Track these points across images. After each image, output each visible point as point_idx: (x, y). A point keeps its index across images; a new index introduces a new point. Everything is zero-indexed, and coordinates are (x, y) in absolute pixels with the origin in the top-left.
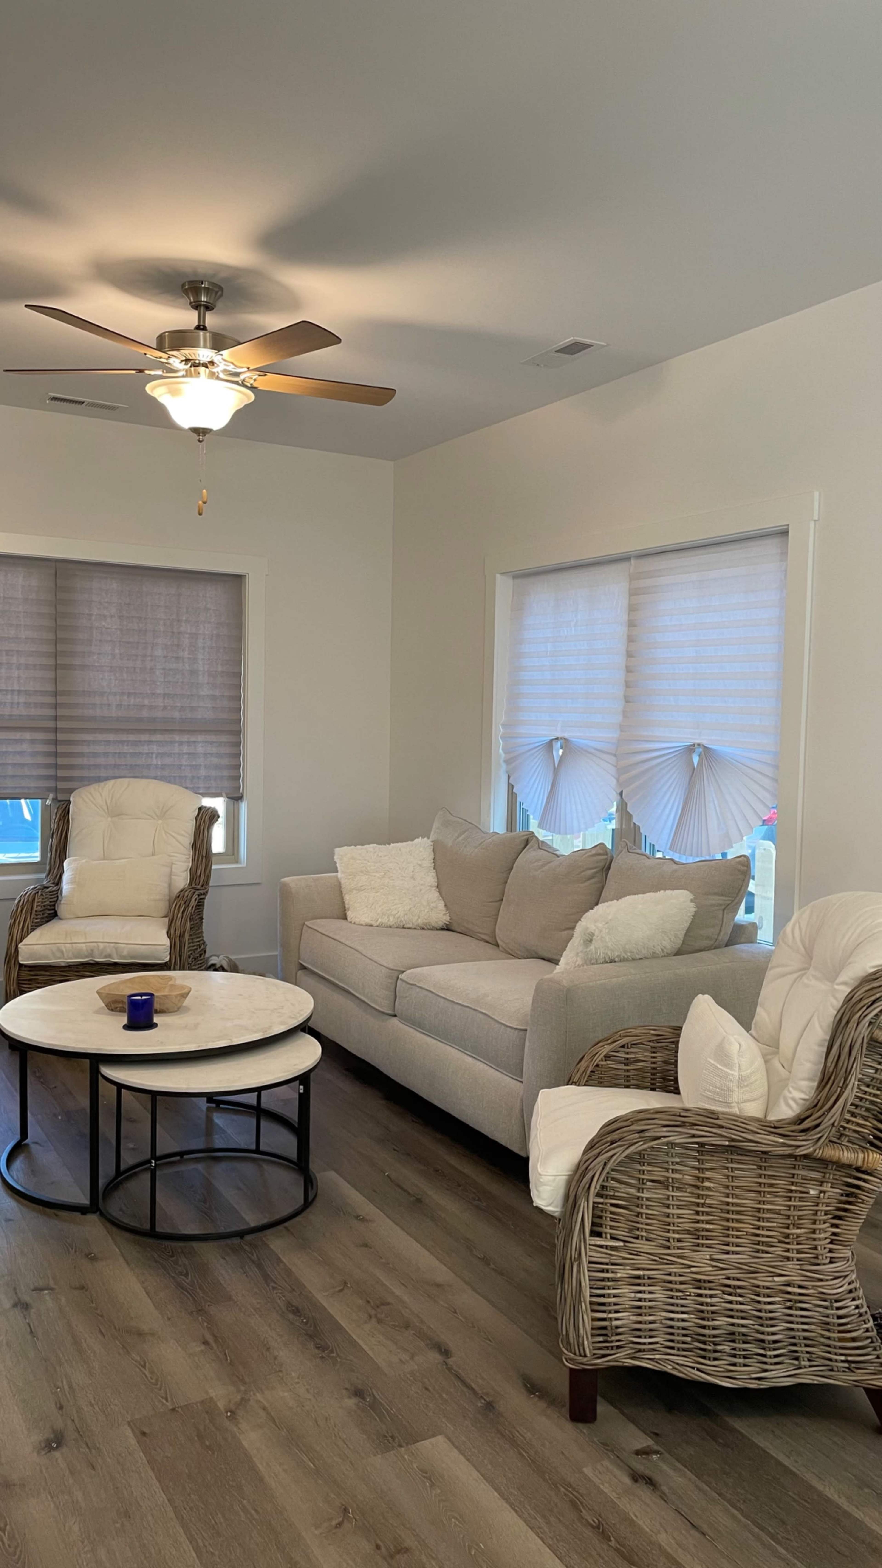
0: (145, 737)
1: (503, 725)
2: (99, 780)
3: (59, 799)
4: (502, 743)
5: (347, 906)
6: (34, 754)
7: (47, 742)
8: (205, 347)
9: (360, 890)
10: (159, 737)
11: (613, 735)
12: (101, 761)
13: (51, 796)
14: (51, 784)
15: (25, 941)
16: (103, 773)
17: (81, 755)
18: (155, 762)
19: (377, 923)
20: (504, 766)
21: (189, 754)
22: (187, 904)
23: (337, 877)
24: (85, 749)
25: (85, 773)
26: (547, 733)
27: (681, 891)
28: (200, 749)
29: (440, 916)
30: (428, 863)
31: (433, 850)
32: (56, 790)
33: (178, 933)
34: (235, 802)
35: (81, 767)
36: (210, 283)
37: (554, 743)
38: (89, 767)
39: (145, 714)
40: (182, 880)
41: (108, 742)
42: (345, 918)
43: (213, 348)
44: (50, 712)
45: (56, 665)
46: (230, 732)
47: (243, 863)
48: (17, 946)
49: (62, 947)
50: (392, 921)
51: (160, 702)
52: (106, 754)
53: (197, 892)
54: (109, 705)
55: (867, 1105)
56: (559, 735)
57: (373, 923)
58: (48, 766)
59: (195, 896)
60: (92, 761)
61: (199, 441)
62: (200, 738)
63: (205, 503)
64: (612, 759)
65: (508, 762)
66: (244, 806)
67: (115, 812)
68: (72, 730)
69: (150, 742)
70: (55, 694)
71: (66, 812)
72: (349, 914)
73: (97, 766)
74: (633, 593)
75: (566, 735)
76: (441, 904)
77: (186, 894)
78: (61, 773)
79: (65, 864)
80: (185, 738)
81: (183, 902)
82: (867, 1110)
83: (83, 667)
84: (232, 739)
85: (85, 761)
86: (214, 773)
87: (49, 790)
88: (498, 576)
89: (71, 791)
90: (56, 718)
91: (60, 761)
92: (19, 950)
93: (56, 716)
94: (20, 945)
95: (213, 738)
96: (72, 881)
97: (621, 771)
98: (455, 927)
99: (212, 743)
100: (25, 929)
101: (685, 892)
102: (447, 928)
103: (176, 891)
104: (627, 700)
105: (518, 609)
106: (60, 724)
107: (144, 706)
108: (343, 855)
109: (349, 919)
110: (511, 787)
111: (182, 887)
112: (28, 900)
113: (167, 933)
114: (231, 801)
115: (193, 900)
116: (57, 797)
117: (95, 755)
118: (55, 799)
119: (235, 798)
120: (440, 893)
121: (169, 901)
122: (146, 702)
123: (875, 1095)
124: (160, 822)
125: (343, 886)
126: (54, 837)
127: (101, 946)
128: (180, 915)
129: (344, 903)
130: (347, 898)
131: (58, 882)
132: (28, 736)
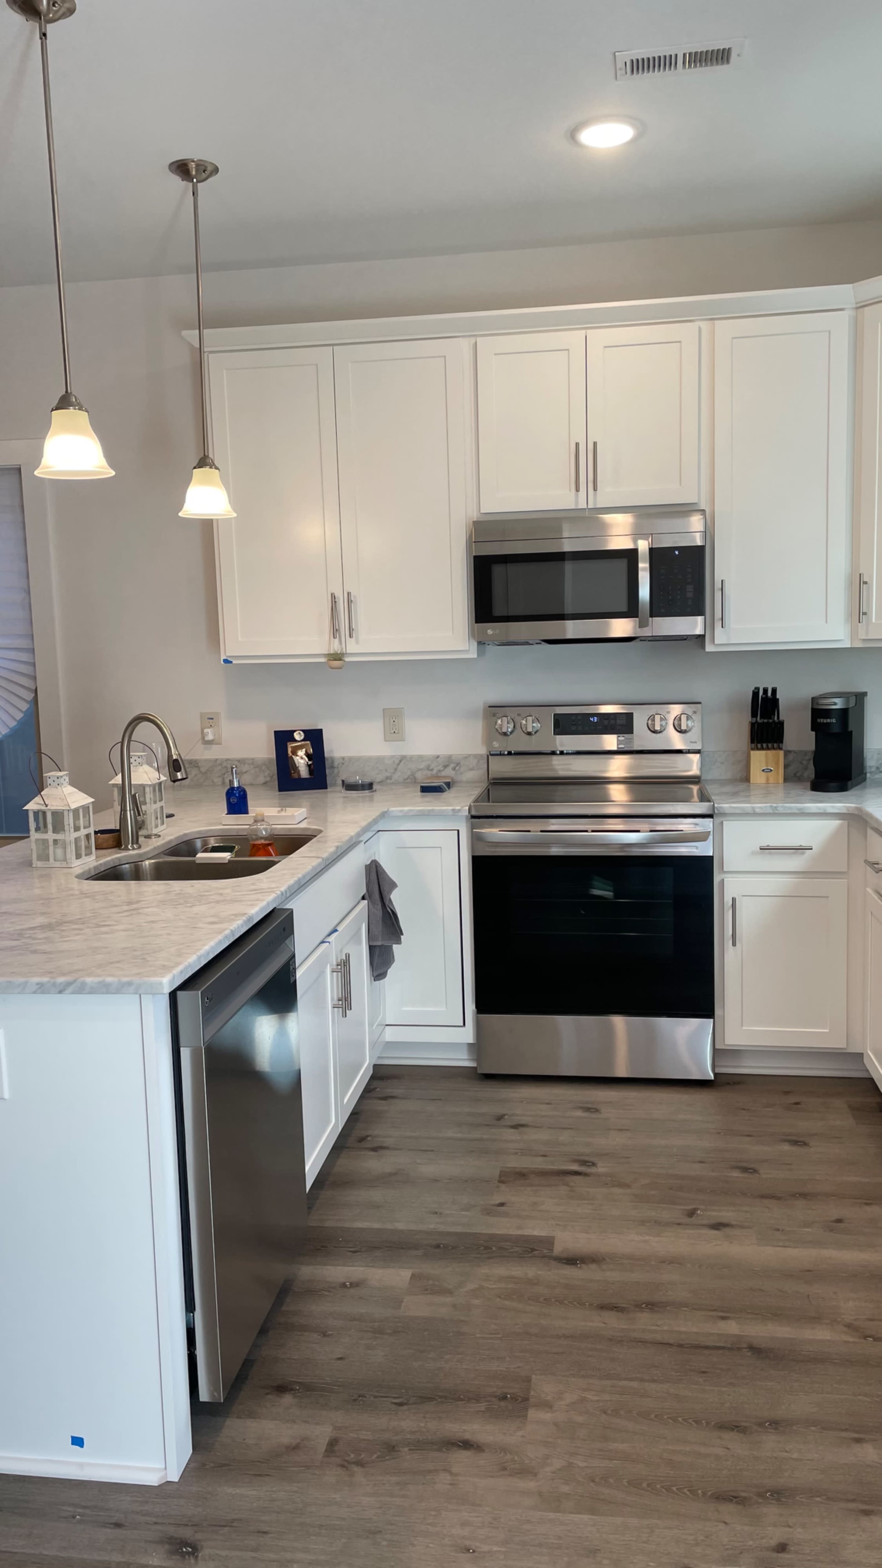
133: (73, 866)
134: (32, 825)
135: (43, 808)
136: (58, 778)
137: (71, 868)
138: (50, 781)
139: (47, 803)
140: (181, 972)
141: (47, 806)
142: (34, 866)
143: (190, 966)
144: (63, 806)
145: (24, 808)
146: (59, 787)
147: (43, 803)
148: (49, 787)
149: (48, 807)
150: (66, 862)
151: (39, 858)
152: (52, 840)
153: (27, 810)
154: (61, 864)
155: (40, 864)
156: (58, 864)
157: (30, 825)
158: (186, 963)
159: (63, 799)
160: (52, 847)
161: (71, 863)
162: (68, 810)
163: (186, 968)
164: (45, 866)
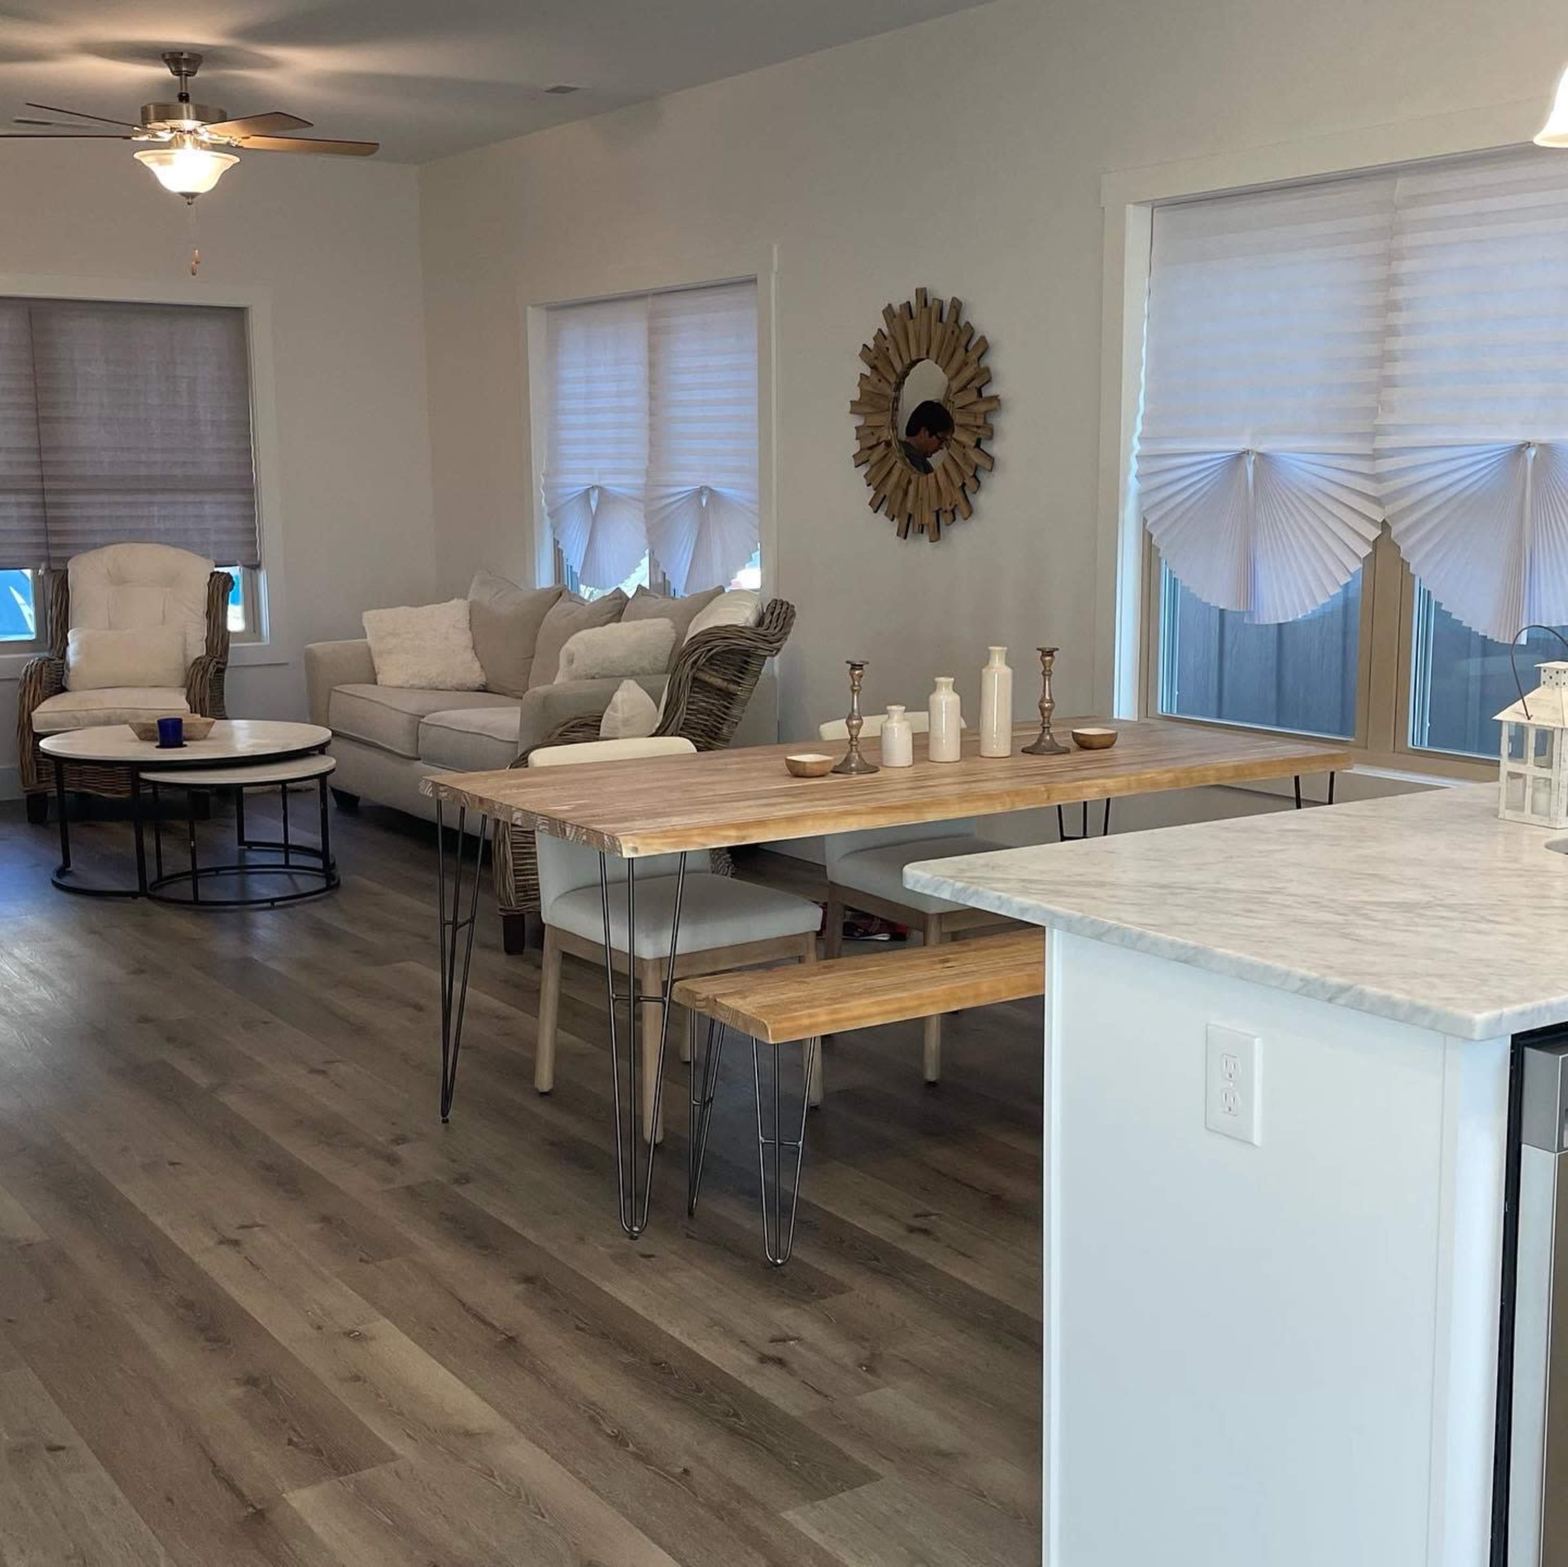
0: (143, 498)
1: (543, 475)
2: (96, 546)
3: (53, 568)
4: (544, 494)
5: (377, 670)
6: (21, 519)
7: (34, 505)
8: (189, 118)
9: (390, 652)
10: (160, 498)
11: (641, 481)
12: (96, 526)
13: (43, 565)
14: (42, 552)
15: (38, 709)
16: (98, 539)
17: (74, 519)
18: (157, 526)
19: (408, 685)
20: (547, 519)
21: (196, 516)
22: (205, 670)
23: (366, 643)
24: (77, 512)
25: (79, 540)
26: (583, 481)
27: (662, 619)
28: (208, 510)
29: (475, 675)
30: (464, 624)
31: (470, 611)
32: (48, 559)
33: (198, 699)
34: (253, 571)
35: (74, 532)
36: (189, 54)
37: (591, 492)
38: (84, 533)
39: (143, 471)
40: (198, 650)
41: (102, 504)
42: (375, 683)
43: (197, 119)
44: (35, 472)
45: (38, 418)
46: (243, 491)
47: (266, 641)
48: (29, 715)
49: (78, 714)
50: (424, 683)
51: (158, 457)
52: (102, 518)
53: (215, 660)
54: (101, 463)
55: (702, 727)
56: (597, 483)
57: (405, 685)
58: (36, 532)
59: (213, 663)
60: (88, 526)
61: (189, 204)
62: (208, 498)
63: (197, 263)
64: (642, 505)
65: (551, 515)
66: (262, 577)
67: (119, 580)
68: (59, 492)
69: (151, 504)
70: (39, 451)
71: (65, 581)
72: (380, 678)
73: (92, 532)
74: (653, 331)
75: (602, 483)
76: (477, 665)
77: (203, 661)
78: (54, 540)
79: (69, 635)
80: (190, 498)
81: (201, 668)
82: (703, 731)
83: (68, 418)
84: (242, 498)
85: (78, 526)
86: (225, 537)
87: (41, 559)
88: (529, 309)
89: (66, 560)
90: (42, 478)
91: (51, 526)
92: (33, 718)
93: (42, 476)
94: (33, 714)
95: (220, 497)
96: (77, 653)
97: (649, 516)
98: (491, 687)
99: (220, 503)
100: (36, 698)
101: (667, 620)
102: (484, 689)
103: (191, 661)
104: (651, 443)
105: (553, 344)
106: (47, 485)
107: (140, 462)
108: (371, 619)
109: (379, 683)
110: (556, 543)
111: (199, 655)
112: (36, 670)
113: (187, 699)
114: (249, 570)
115: (211, 667)
116: (50, 568)
117: (89, 519)
118: (49, 570)
119: (253, 566)
120: (476, 654)
121: (185, 670)
122: (143, 457)
123: (707, 720)
124: (169, 589)
125: (373, 650)
126: (54, 608)
127: (119, 711)
128: (198, 680)
129: (374, 669)
130: (377, 662)
131: (63, 656)
132: (12, 498)
133: (1558, 827)
134: (1505, 747)
135: (1524, 720)
136: (1557, 672)
137: (1556, 829)
138: (1544, 676)
139: (1530, 715)
140: (1523, 1014)
141: (1529, 719)
142: (1500, 816)
143: (1549, 1008)
144: (1553, 722)
145: (1497, 717)
146: (1557, 689)
147: (1524, 712)
148: (1542, 686)
149: (1532, 721)
150: (1547, 819)
151: (1509, 807)
152: (1532, 778)
153: (1501, 722)
154: (1542, 820)
155: (1508, 814)
156: (1535, 819)
157: (1502, 748)
158: (1542, 1002)
159: (1558, 710)
160: (1531, 789)
161: (1557, 820)
162: (1562, 730)
163: (1539, 1010)
164: (1516, 819)
